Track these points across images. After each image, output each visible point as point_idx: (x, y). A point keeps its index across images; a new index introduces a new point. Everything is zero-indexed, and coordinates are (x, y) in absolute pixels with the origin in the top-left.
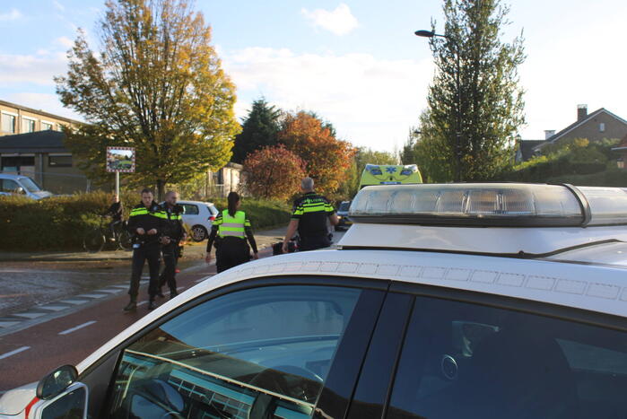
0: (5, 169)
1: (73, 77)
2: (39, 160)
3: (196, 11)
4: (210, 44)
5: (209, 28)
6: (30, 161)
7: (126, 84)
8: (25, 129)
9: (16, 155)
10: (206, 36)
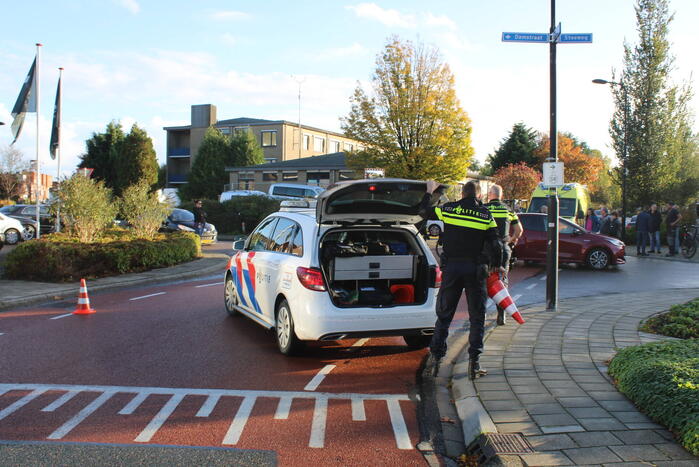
0: (310, 181)
1: (352, 116)
2: (332, 175)
3: (444, 63)
4: (453, 88)
5: (453, 76)
6: (326, 176)
7: (391, 119)
8: (332, 150)
9: (317, 171)
10: (451, 80)
